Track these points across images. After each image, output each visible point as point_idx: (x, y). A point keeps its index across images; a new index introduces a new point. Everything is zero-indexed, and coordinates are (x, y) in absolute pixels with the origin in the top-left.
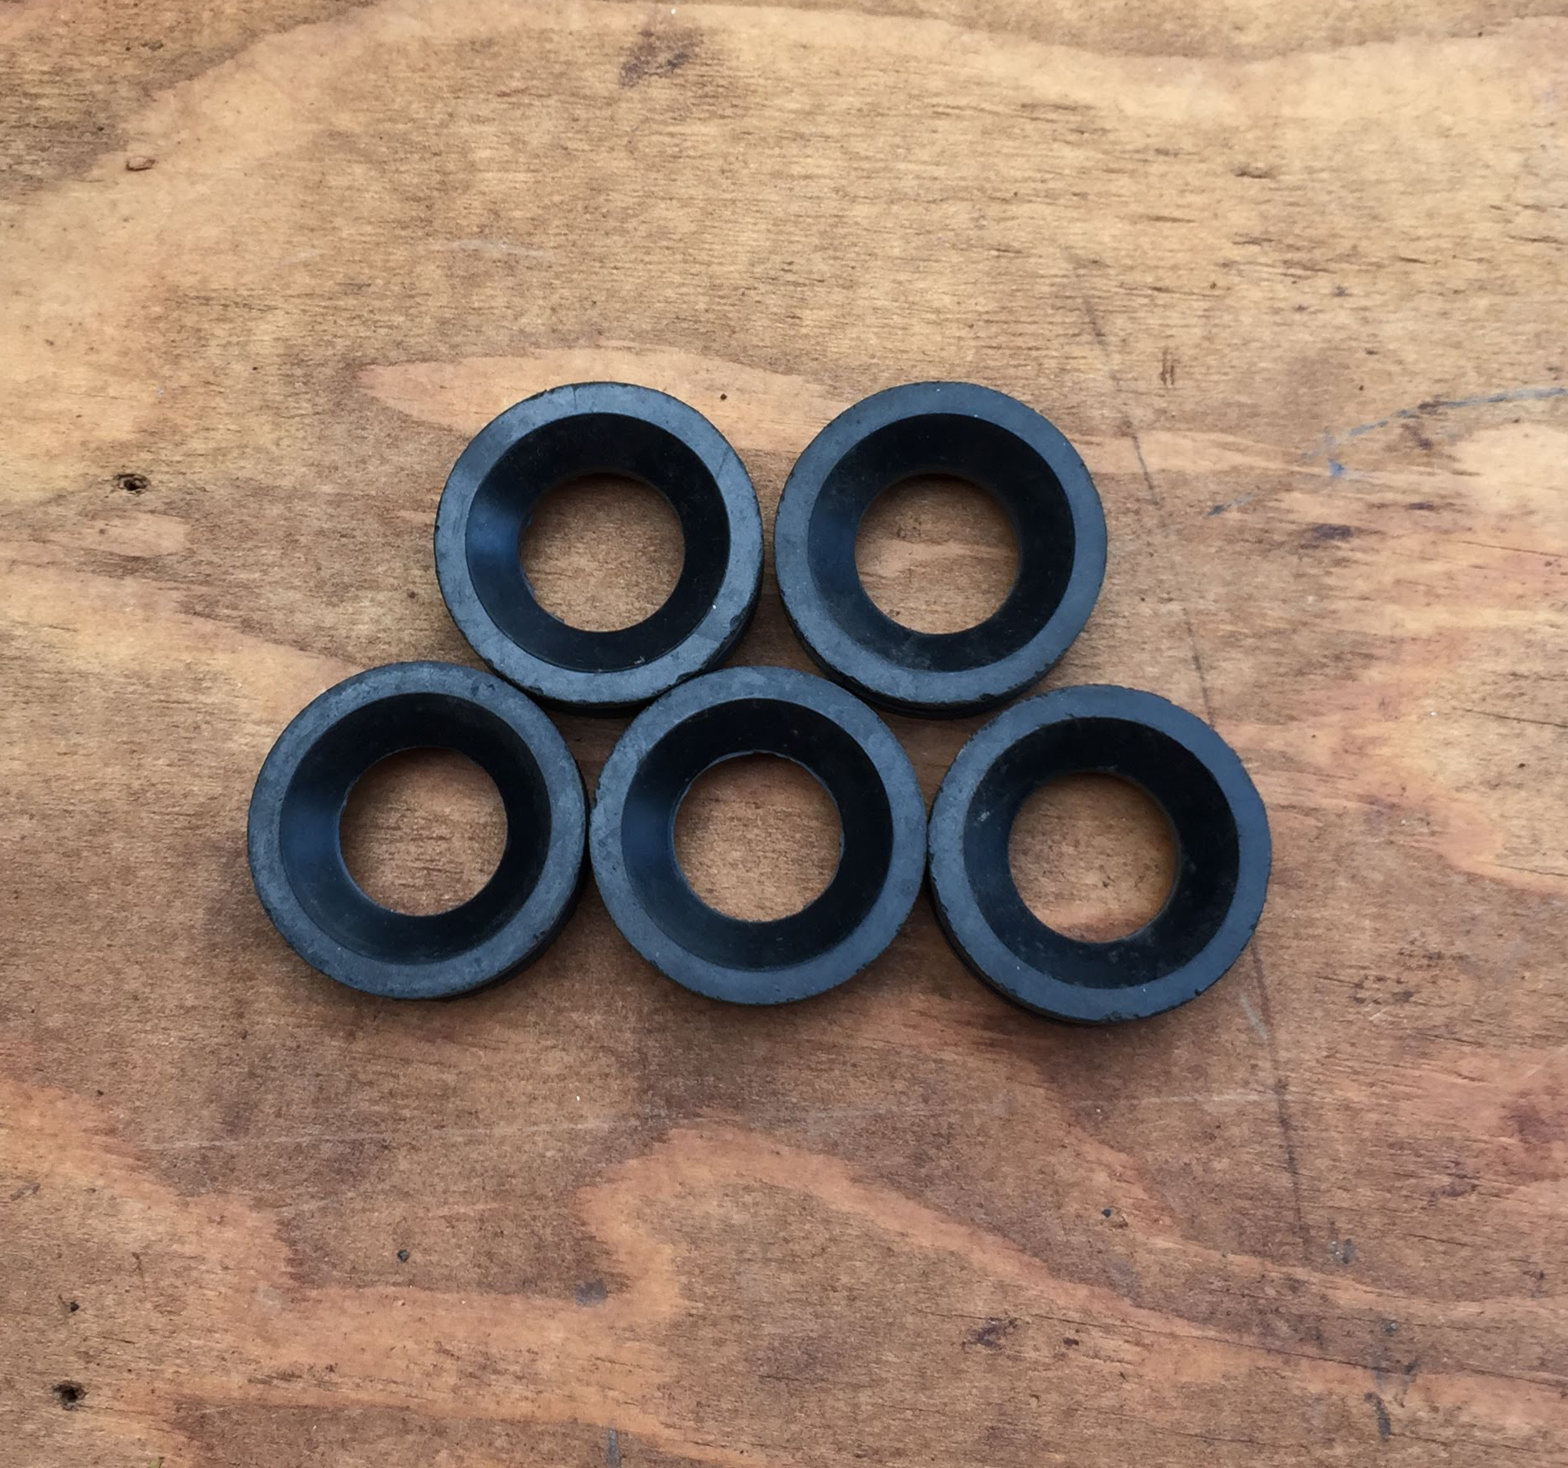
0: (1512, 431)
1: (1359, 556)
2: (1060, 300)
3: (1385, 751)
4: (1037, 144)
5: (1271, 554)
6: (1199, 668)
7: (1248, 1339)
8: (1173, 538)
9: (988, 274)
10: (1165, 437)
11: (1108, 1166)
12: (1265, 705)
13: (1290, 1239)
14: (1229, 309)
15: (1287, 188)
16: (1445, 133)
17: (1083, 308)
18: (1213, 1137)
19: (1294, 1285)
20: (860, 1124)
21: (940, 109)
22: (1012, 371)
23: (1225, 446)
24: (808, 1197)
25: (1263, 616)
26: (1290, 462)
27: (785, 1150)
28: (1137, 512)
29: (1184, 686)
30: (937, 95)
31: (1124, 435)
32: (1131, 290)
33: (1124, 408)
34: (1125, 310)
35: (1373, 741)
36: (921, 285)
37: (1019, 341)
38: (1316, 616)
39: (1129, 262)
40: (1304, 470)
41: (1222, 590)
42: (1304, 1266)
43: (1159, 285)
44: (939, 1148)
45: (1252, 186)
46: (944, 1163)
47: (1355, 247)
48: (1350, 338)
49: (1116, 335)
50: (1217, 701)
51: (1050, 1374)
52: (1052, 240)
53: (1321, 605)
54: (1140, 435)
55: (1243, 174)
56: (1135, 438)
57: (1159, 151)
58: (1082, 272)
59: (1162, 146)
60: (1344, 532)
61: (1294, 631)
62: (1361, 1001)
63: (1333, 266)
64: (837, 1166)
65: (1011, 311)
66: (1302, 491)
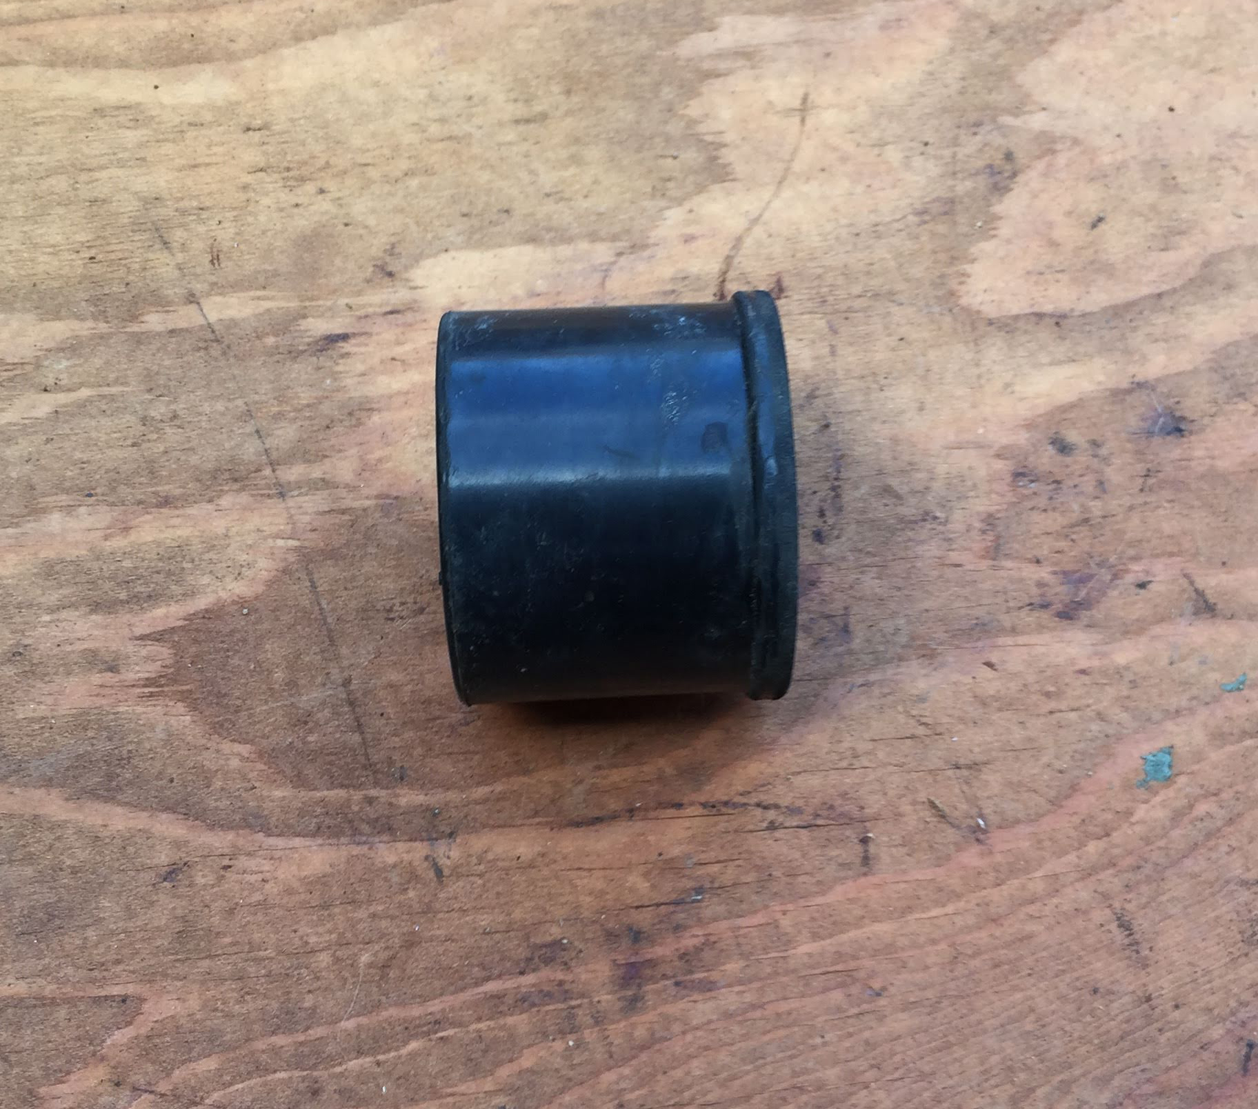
0: (444, 256)
1: (355, 349)
2: (137, 226)
3: (389, 465)
4: (106, 132)
5: (298, 360)
6: (260, 437)
7: (343, 840)
8: (232, 360)
9: (85, 218)
10: (218, 299)
11: (239, 754)
12: (305, 452)
13: (364, 773)
14: (250, 213)
15: (279, 133)
16: (376, 84)
17: (153, 228)
18: (306, 723)
19: (370, 801)
20: (67, 763)
21: (39, 120)
22: (109, 275)
23: (259, 298)
24: (36, 817)
25: (299, 398)
26: (302, 301)
27: (17, 791)
28: (206, 349)
29: (252, 450)
30: (34, 112)
31: (191, 302)
32: (184, 212)
33: (189, 286)
34: (182, 225)
35: (380, 460)
36: (40, 232)
37: (113, 256)
38: (333, 391)
39: (179, 195)
40: (313, 303)
41: (269, 386)
42: (375, 787)
43: (201, 206)
44: (123, 767)
45: (256, 137)
46: (127, 776)
47: (327, 163)
48: (332, 218)
49: (177, 241)
50: (274, 455)
51: (215, 890)
52: (125, 189)
53: (336, 384)
54: (202, 301)
55: (248, 129)
56: (198, 303)
57: (190, 124)
58: (148, 206)
59: (192, 119)
60: (345, 337)
61: (320, 403)
62: (392, 619)
63: (315, 176)
64: (55, 792)
65: (104, 238)
66: (313, 317)
